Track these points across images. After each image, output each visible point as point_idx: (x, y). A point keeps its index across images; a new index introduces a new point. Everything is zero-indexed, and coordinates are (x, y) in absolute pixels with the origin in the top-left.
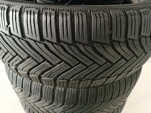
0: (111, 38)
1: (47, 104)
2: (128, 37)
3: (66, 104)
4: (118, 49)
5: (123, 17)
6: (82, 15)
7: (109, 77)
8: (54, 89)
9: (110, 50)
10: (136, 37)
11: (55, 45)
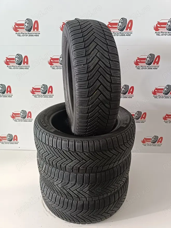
0: (108, 148)
1: (80, 186)
2: (114, 146)
3: (90, 184)
4: (112, 151)
5: (111, 140)
6: (97, 141)
7: (110, 164)
8: (83, 176)
9: (108, 152)
10: (117, 146)
11: (81, 153)
